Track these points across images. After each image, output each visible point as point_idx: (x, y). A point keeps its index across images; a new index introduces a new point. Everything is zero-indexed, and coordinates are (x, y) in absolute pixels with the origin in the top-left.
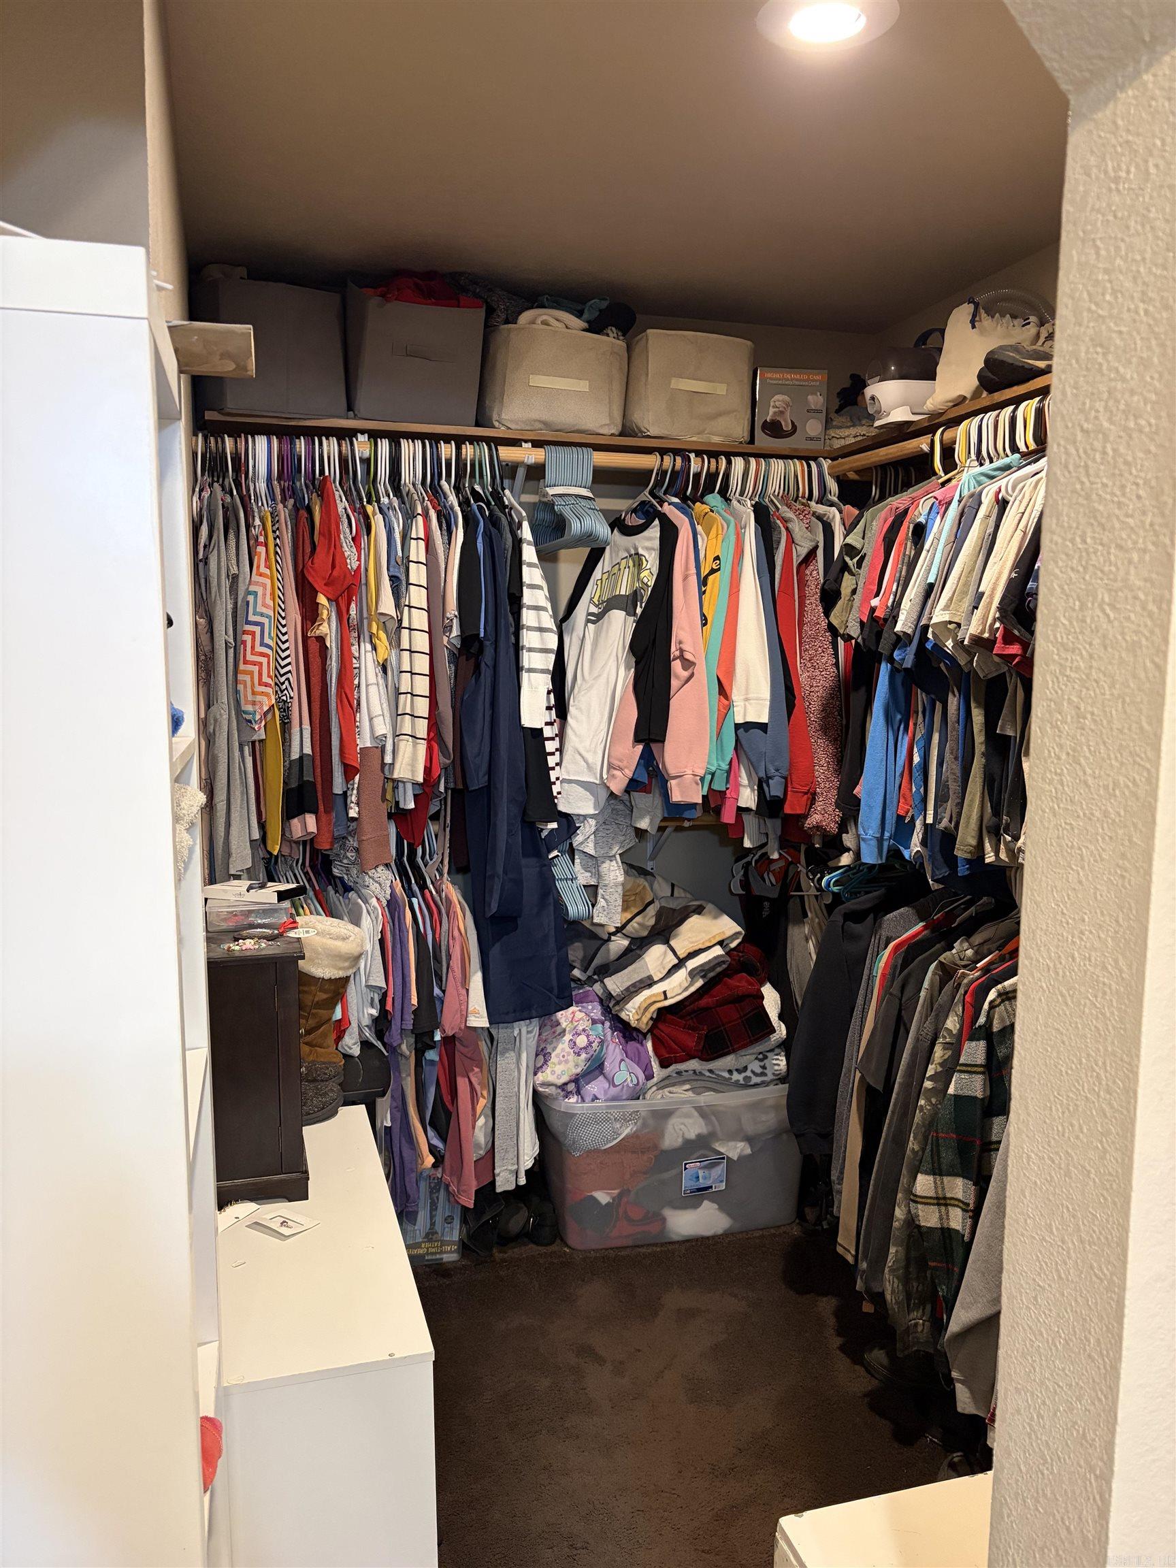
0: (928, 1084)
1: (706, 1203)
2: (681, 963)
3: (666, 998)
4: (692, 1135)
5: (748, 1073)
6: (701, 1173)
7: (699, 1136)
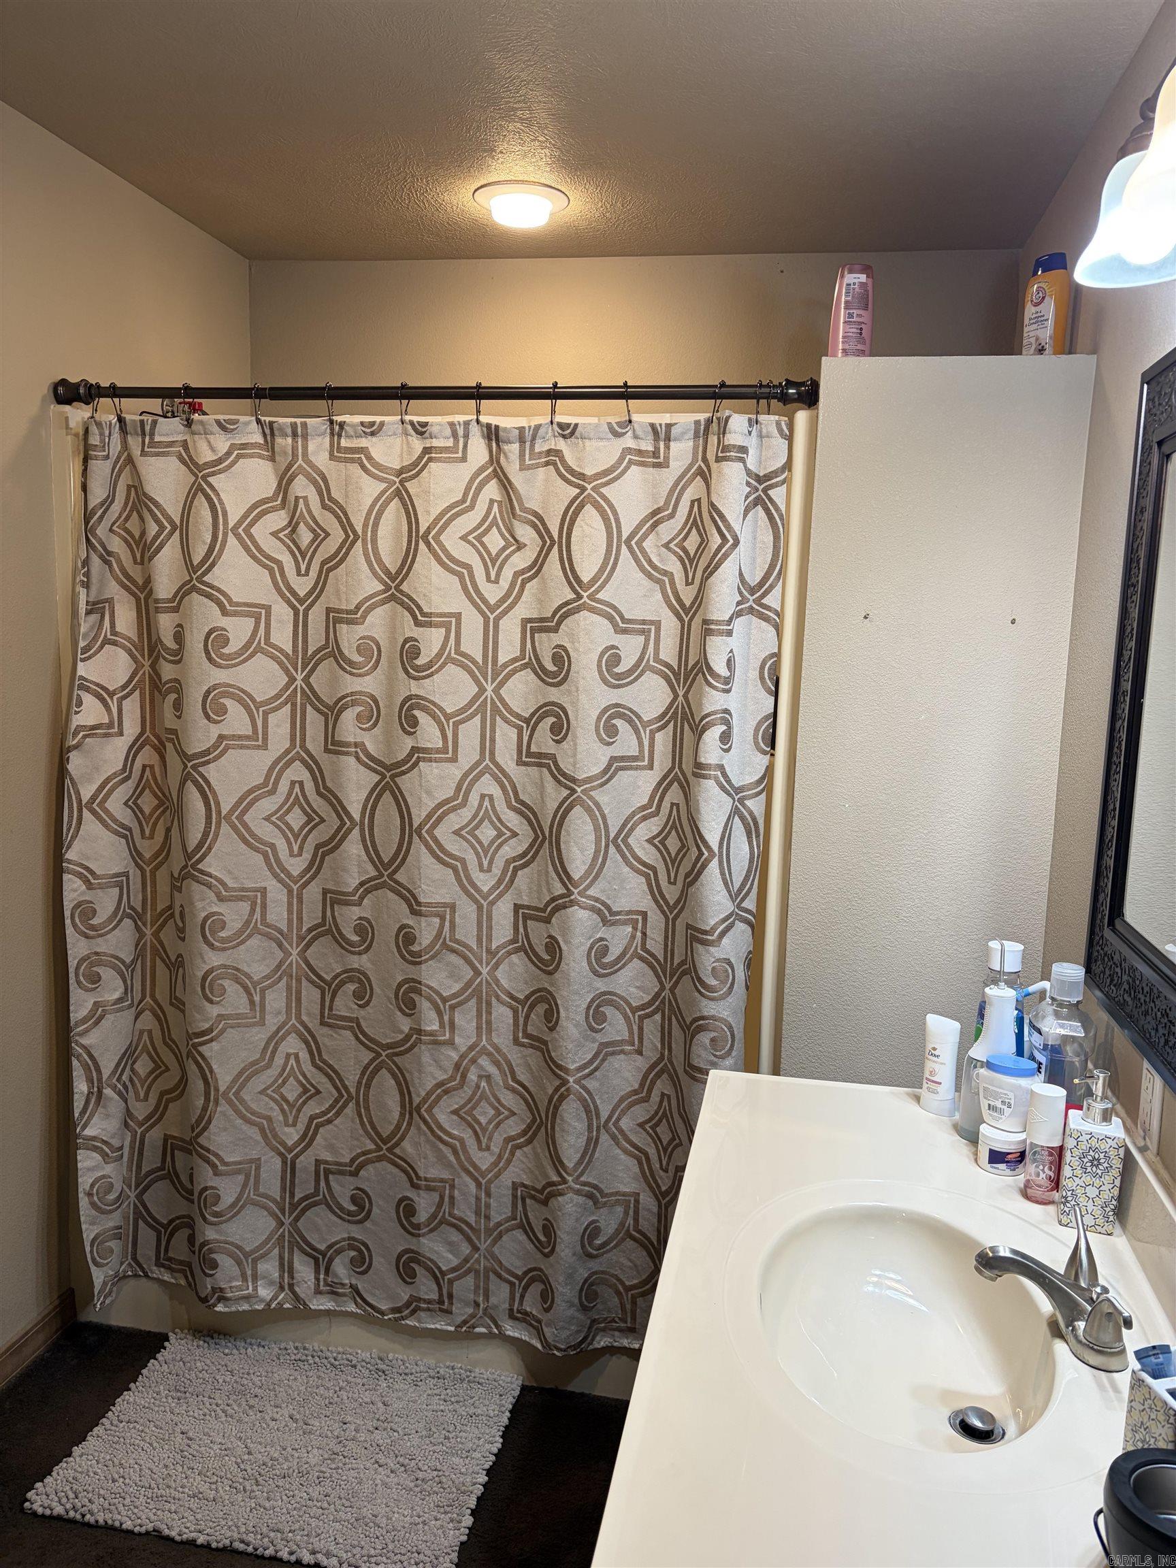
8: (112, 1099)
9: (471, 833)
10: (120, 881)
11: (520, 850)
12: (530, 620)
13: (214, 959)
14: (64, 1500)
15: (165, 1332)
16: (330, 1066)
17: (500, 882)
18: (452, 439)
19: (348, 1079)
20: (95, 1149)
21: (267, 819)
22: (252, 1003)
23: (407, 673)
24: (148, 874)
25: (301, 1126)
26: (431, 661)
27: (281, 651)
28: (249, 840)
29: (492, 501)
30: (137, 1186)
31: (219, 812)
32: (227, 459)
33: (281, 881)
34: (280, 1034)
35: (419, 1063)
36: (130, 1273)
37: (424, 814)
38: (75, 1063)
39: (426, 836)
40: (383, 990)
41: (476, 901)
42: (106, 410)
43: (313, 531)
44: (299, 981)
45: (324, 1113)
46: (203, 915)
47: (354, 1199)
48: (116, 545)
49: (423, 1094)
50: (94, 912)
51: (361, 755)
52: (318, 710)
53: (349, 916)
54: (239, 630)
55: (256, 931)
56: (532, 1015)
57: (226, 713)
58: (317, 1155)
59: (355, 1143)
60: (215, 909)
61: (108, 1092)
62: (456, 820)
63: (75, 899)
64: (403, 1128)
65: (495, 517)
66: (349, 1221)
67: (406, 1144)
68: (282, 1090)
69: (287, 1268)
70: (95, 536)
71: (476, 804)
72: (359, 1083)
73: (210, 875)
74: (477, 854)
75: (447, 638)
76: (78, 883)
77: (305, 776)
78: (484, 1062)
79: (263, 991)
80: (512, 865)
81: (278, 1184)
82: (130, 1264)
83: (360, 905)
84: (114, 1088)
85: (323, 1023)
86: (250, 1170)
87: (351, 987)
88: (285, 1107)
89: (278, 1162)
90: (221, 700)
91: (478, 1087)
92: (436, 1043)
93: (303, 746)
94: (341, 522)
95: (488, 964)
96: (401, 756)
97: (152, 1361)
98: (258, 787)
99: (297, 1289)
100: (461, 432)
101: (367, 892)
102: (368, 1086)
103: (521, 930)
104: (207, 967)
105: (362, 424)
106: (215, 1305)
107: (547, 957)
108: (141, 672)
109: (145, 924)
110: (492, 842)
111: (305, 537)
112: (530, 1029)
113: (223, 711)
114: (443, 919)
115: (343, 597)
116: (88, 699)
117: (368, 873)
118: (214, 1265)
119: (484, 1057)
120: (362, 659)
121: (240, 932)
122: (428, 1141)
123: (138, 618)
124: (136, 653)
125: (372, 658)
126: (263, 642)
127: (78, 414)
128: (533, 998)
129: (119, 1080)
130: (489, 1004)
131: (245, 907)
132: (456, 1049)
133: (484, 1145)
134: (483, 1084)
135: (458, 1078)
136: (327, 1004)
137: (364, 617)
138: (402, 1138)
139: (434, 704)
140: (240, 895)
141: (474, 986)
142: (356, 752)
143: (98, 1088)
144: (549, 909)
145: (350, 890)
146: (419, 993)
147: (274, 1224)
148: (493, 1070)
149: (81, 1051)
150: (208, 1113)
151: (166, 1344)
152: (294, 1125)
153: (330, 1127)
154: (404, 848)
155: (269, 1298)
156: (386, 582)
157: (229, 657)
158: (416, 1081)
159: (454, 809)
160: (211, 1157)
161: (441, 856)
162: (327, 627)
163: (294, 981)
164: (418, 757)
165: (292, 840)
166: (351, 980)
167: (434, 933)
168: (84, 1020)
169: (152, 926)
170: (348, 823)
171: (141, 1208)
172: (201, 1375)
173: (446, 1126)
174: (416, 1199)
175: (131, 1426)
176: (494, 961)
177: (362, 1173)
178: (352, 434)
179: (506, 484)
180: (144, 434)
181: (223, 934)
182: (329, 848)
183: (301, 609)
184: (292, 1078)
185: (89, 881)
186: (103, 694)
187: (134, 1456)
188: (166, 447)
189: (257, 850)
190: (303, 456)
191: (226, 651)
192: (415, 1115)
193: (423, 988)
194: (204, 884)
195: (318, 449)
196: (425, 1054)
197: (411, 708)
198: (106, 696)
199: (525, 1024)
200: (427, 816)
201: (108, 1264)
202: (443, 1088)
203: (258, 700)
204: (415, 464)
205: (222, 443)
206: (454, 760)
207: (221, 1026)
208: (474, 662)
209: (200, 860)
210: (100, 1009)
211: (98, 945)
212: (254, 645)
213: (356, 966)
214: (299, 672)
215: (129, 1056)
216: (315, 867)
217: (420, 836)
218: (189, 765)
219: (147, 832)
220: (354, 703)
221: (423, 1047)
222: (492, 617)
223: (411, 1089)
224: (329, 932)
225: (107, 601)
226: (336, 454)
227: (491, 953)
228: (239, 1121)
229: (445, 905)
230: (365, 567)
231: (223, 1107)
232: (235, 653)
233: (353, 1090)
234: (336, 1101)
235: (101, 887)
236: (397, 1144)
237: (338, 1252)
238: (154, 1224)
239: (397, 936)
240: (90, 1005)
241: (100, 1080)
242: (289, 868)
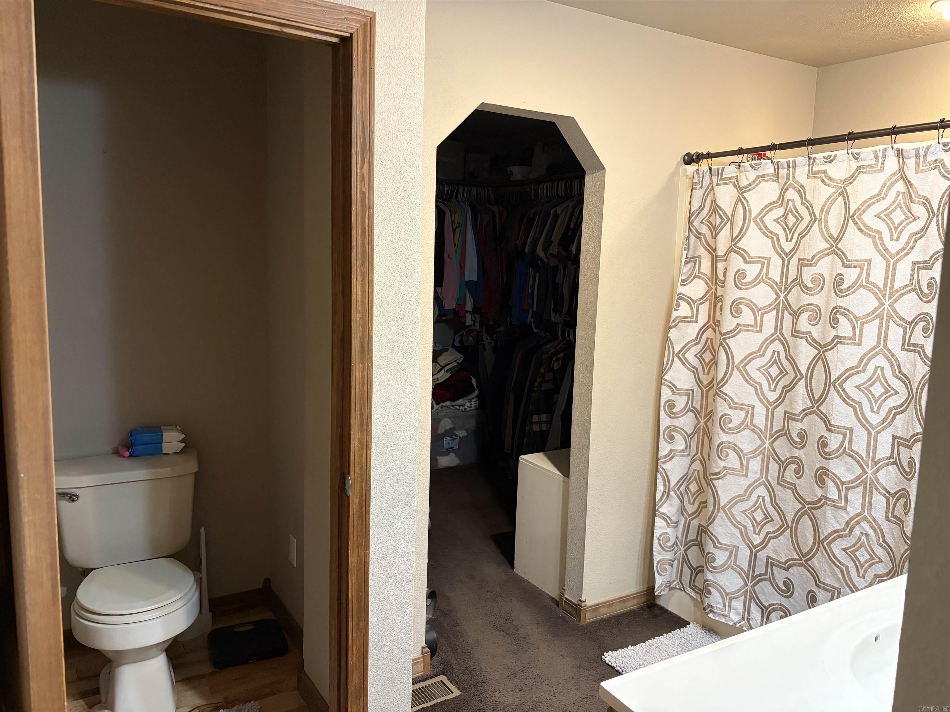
0: (535, 389)
1: (451, 454)
2: (443, 368)
3: (438, 380)
4: (448, 428)
5: (466, 407)
6: (450, 442)
7: (450, 428)
8: (673, 497)
9: (867, 388)
10: (690, 393)
11: (900, 402)
12: (917, 263)
13: (724, 437)
14: (617, 662)
15: (689, 621)
16: (780, 508)
17: (884, 420)
18: (874, 160)
19: (787, 516)
20: (664, 519)
21: (758, 369)
22: (742, 464)
23: (836, 293)
24: (705, 392)
25: (762, 536)
26: (849, 287)
27: (774, 281)
28: (748, 379)
29: (898, 193)
30: (685, 546)
31: (733, 363)
32: (754, 183)
33: (763, 403)
34: (756, 484)
35: (825, 515)
36: (678, 587)
37: (838, 374)
38: (659, 475)
39: (838, 387)
40: (809, 471)
41: (867, 429)
42: (704, 165)
43: (796, 217)
44: (768, 458)
45: (774, 532)
46: (721, 414)
47: (785, 583)
48: (704, 229)
49: (826, 534)
50: (674, 406)
51: (809, 339)
52: (790, 314)
53: (796, 427)
54: (752, 270)
55: (747, 427)
56: (898, 504)
57: (741, 313)
58: (769, 554)
59: (789, 552)
60: (727, 412)
61: (672, 493)
62: (857, 380)
63: (666, 398)
64: (814, 551)
65: (900, 202)
66: (781, 595)
67: (815, 560)
68: (753, 514)
69: (747, 609)
70: (693, 226)
71: (872, 371)
72: (793, 520)
73: (725, 394)
74: (870, 401)
75: (861, 274)
76: (669, 391)
77: (781, 348)
78: (864, 524)
79: (748, 460)
80: (893, 412)
81: (747, 562)
82: (678, 582)
83: (802, 422)
84: (675, 493)
85: (778, 483)
86: (733, 551)
87: (794, 466)
88: (755, 523)
89: (748, 551)
90: (740, 306)
91: (860, 539)
92: (835, 506)
93: (781, 333)
94: (809, 211)
95: (872, 468)
96: (829, 340)
97: (678, 629)
98: (755, 352)
99: (751, 622)
100: (880, 155)
101: (806, 415)
102: (797, 523)
103: (896, 451)
104: (720, 441)
105: (824, 157)
106: (708, 613)
107: (908, 470)
108: (711, 292)
109: (701, 417)
110: (881, 395)
111: (791, 220)
112: (896, 513)
113: (740, 311)
114: (845, 436)
115: (807, 252)
116: (683, 304)
117: (807, 405)
118: (710, 593)
119: (865, 522)
120: (813, 286)
121: (739, 426)
122: (827, 562)
123: (712, 265)
124: (709, 282)
125: (819, 285)
126: (764, 276)
127: (691, 168)
128: (899, 494)
129: (678, 489)
130: (871, 492)
131: (743, 414)
132: (847, 513)
133: (861, 575)
134: (863, 538)
135: (848, 530)
136: (781, 473)
137: (817, 263)
138: (813, 557)
139: (849, 311)
140: (740, 407)
141: (861, 479)
142: (806, 337)
143: (668, 490)
144: (912, 441)
145: (797, 413)
146: (827, 475)
147: (743, 583)
148: (870, 532)
149: (662, 471)
150: (714, 515)
151: (688, 626)
152: (759, 534)
153: (776, 540)
154: (826, 393)
155: (736, 621)
156: (831, 243)
157: (745, 284)
158: (823, 526)
159: (857, 373)
160: (713, 537)
161: (846, 399)
162: (798, 268)
163: (766, 458)
164: (837, 341)
165: (771, 382)
166: (793, 462)
167: (839, 443)
168: (665, 456)
169: (704, 419)
170: (799, 376)
171: (686, 557)
172: (697, 644)
173: (838, 557)
174: (817, 593)
175: (657, 649)
176: (877, 467)
177: (790, 570)
178: (819, 163)
179: (907, 182)
180: (718, 175)
181: (730, 426)
182: (789, 388)
183: (786, 259)
184: (759, 509)
185: (674, 391)
186: (690, 302)
187: (653, 660)
188: (728, 180)
189: (751, 385)
190: (792, 178)
191: (744, 281)
192: (821, 545)
193: (830, 473)
194: (722, 399)
195: (801, 174)
196: (829, 511)
197: (836, 313)
198: (692, 303)
199: (893, 509)
200: (840, 375)
201: (664, 575)
202: (838, 534)
203: (759, 307)
204: (851, 177)
205: (752, 175)
206: (859, 344)
207: (724, 473)
208: (878, 287)
209: (722, 386)
210: (673, 453)
211: (675, 422)
212: (760, 278)
213: (797, 455)
214: (782, 293)
215: (684, 478)
216: (781, 398)
217: (835, 387)
218: (722, 338)
219: (706, 371)
220: (808, 310)
221: (828, 507)
222: (892, 261)
223: (820, 530)
224: (785, 434)
225: (698, 257)
226: (810, 175)
227: (875, 462)
228: (729, 524)
229: (847, 428)
230: (820, 235)
231: (722, 514)
232: (749, 282)
233: (789, 523)
234: (781, 527)
235: (679, 394)
236: (809, 559)
237: (774, 610)
238: (690, 567)
239: (818, 442)
240: (668, 450)
241: (669, 486)
242: (768, 397)
